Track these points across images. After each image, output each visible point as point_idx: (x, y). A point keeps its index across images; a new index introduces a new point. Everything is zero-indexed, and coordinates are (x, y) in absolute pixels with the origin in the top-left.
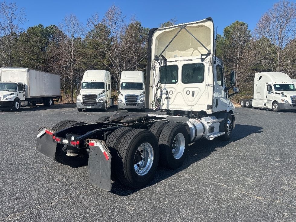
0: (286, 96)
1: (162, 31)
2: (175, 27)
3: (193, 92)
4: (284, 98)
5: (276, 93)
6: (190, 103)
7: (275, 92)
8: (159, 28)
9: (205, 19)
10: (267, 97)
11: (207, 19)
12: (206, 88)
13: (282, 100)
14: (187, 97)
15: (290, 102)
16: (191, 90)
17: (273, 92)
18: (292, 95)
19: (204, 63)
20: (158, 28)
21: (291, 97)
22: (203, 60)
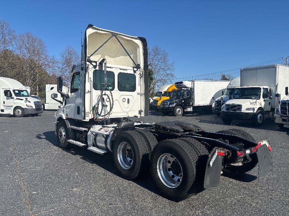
0: (30, 102)
1: (95, 30)
2: (107, 32)
3: (128, 100)
4: (28, 103)
5: (17, 99)
6: (126, 110)
7: (15, 97)
8: (94, 26)
9: (137, 37)
10: (4, 104)
11: (139, 37)
12: (138, 96)
13: (26, 105)
14: (123, 104)
15: (34, 107)
16: (126, 98)
17: (13, 98)
18: (35, 101)
19: (136, 74)
20: (92, 26)
21: (34, 102)
22: (135, 72)
